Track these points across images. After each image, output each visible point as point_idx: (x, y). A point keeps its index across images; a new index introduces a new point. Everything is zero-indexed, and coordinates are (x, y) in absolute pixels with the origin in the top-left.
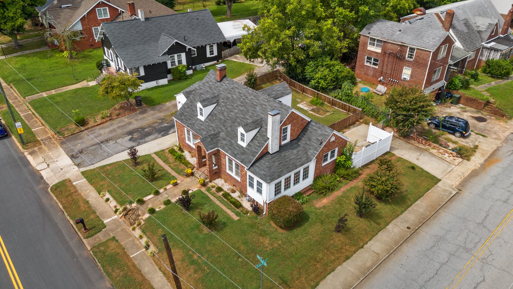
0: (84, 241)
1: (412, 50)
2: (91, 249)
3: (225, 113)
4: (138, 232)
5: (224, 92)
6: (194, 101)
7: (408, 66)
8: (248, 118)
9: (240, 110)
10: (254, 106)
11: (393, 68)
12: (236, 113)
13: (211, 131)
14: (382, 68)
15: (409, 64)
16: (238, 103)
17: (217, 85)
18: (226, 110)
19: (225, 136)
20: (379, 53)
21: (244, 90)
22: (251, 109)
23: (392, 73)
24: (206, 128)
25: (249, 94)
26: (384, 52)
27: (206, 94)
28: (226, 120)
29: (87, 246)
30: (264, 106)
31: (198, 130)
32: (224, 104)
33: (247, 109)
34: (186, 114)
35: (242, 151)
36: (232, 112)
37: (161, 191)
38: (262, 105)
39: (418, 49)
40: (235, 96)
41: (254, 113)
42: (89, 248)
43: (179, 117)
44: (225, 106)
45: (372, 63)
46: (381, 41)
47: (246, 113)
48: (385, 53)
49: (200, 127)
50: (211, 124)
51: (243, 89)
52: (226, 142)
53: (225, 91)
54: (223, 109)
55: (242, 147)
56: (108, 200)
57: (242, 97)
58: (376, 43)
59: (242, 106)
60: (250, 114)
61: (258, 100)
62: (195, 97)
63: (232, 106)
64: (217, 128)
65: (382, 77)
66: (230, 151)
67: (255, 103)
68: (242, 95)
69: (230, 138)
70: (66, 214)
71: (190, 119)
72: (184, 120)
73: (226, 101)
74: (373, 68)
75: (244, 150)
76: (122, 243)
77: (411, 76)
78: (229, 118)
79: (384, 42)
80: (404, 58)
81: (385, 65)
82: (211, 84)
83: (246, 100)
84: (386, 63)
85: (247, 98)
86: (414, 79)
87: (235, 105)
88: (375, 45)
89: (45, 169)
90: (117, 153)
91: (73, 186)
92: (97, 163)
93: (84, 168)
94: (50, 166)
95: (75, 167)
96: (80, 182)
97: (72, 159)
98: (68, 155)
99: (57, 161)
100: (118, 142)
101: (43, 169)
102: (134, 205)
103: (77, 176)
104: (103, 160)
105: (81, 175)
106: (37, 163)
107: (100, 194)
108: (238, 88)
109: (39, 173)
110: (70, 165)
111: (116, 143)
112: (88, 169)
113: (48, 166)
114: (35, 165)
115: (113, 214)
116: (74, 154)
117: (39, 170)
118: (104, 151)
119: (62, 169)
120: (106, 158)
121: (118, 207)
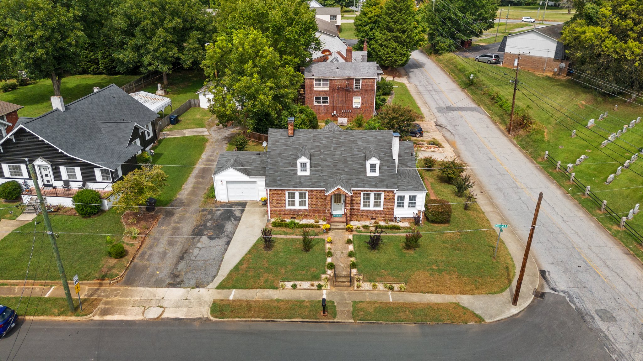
0: (336, 321)
1: (358, 81)
2: (354, 320)
3: (328, 159)
4: (367, 286)
5: (306, 143)
6: (276, 163)
7: (358, 95)
8: (357, 153)
9: (341, 150)
10: (354, 142)
11: (344, 100)
12: (341, 155)
13: (328, 179)
14: (333, 104)
15: (357, 94)
16: (333, 145)
17: (292, 140)
18: (326, 156)
20: (327, 91)
22: (353, 146)
23: (344, 105)
24: (320, 179)
25: (337, 134)
26: (332, 89)
27: (285, 152)
28: (336, 164)
29: (347, 321)
30: (363, 139)
31: (311, 184)
32: (319, 153)
33: (348, 147)
34: (279, 178)
35: (379, 180)
36: (334, 155)
37: (329, 251)
38: (361, 138)
39: (362, 79)
40: (324, 142)
41: (359, 147)
43: (274, 184)
44: (321, 154)
45: (321, 102)
46: (327, 80)
47: (352, 150)
48: (334, 89)
49: (311, 182)
52: (355, 181)
53: (308, 142)
55: (376, 177)
56: (294, 287)
57: (332, 140)
58: (322, 82)
59: (341, 147)
61: (353, 136)
63: (331, 150)
64: (332, 174)
65: (335, 112)
66: (367, 185)
67: (352, 140)
68: (331, 138)
69: (356, 176)
70: (278, 320)
71: (290, 180)
72: (283, 184)
73: (318, 149)
74: (324, 106)
75: (380, 179)
76: (368, 300)
77: (362, 104)
78: (337, 162)
79: (331, 80)
80: (353, 89)
81: (335, 100)
82: (283, 141)
83: (341, 141)
84: (336, 98)
85: (340, 139)
86: (365, 105)
87: (332, 149)
88: (322, 84)
89: (163, 311)
90: (224, 254)
91: (234, 301)
92: (218, 272)
93: (211, 284)
94: (165, 306)
95: (197, 289)
96: (233, 295)
97: (177, 287)
98: (162, 287)
99: (163, 298)
100: (201, 247)
101: (160, 313)
102: (329, 272)
103: (219, 293)
104: (219, 266)
105: (221, 290)
106: (138, 314)
107: (277, 288)
108: (320, 135)
109: (163, 319)
110: (188, 292)
111: (200, 249)
112: (219, 282)
113: (161, 307)
114: (139, 317)
115: (318, 291)
116: (171, 282)
117: (156, 317)
118: (203, 260)
119: (187, 299)
120: (221, 263)
121: (316, 284)
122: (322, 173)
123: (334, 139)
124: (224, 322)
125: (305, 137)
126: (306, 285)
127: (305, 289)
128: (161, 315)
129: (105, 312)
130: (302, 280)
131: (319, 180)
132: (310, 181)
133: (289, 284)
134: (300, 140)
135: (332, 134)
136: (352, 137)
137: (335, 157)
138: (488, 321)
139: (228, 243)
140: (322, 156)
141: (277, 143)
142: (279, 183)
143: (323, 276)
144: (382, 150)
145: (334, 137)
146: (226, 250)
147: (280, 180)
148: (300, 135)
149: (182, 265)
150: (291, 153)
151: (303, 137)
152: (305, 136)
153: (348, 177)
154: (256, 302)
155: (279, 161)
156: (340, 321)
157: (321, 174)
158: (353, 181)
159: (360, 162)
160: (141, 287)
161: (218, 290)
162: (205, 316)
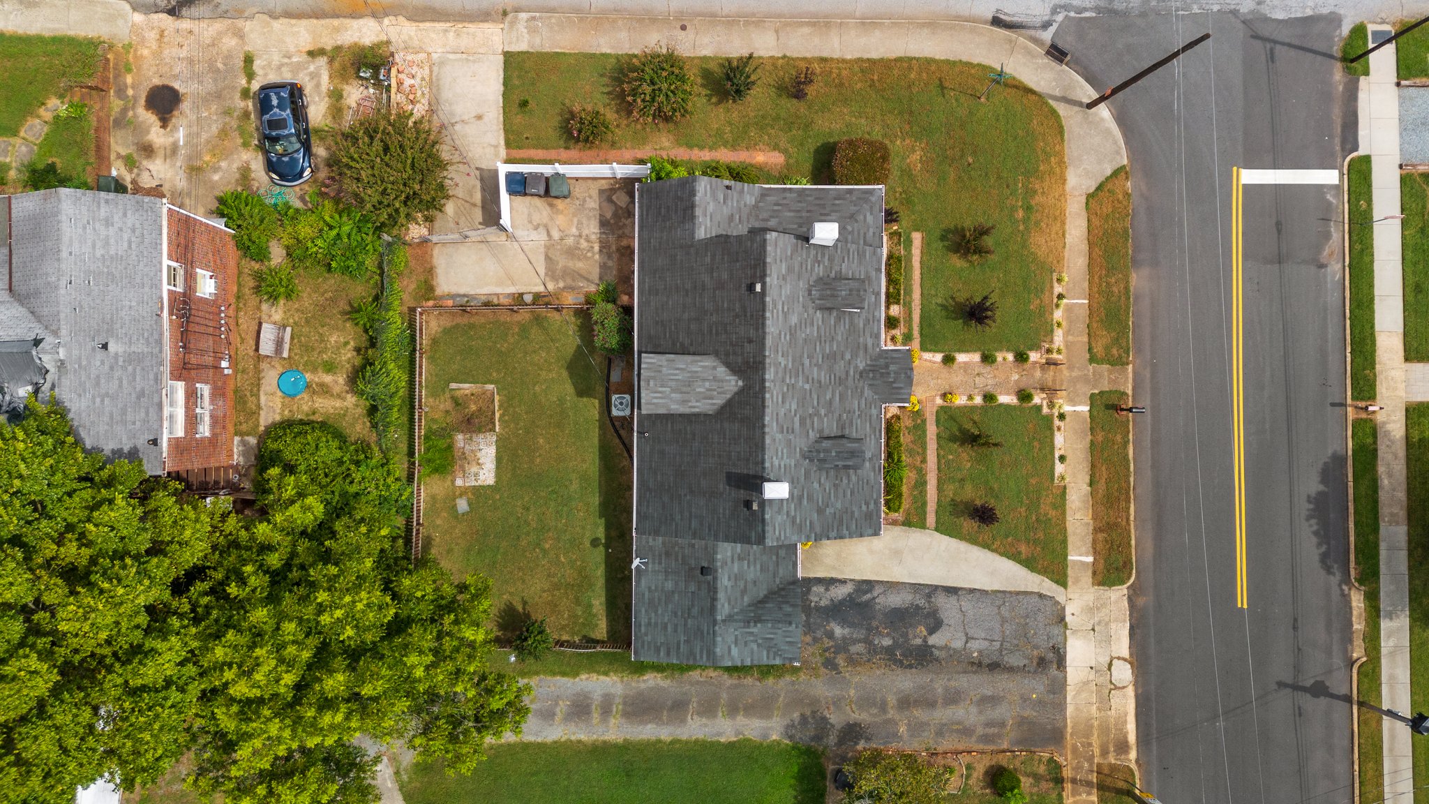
0: (1130, 392)
2: (1128, 364)
4: (1059, 338)
5: (795, 449)
7: (194, 279)
8: (816, 328)
9: (809, 364)
10: (792, 332)
11: (202, 329)
12: (819, 367)
13: (866, 399)
14: (209, 368)
15: (191, 279)
19: (861, 353)
20: (186, 391)
21: (775, 393)
22: (801, 336)
23: (212, 331)
25: (777, 373)
26: (183, 370)
27: (814, 497)
28: (838, 379)
29: (1131, 375)
30: (786, 310)
31: (874, 435)
32: (816, 419)
33: (804, 348)
34: (864, 508)
36: (820, 382)
37: (978, 400)
38: (785, 314)
40: (794, 407)
41: (803, 321)
42: (1130, 367)
43: (875, 517)
44: (817, 414)
47: (810, 341)
48: (184, 366)
49: (870, 436)
50: (857, 413)
51: (775, 400)
52: (869, 339)
53: (793, 445)
54: (823, 412)
56: (1062, 458)
57: (788, 385)
60: (808, 330)
61: (780, 334)
62: (830, 521)
63: (811, 391)
64: (856, 387)
65: (221, 363)
66: (877, 314)
67: (788, 337)
68: (785, 389)
69: (858, 336)
70: (1132, 479)
71: (867, 482)
72: (875, 496)
73: (808, 421)
76: (1085, 339)
77: (209, 267)
78: (833, 377)
81: (202, 361)
82: (793, 506)
83: (790, 365)
84: (199, 359)
85: (786, 368)
87: (807, 387)
89: (1119, 658)
90: (984, 592)
91: (1095, 552)
92: (1032, 593)
93: (1057, 599)
94: (1108, 659)
95: (1068, 619)
96: (1080, 556)
97: (1065, 652)
98: (1065, 677)
99: (1092, 668)
100: (964, 639)
101: (1121, 662)
102: (1037, 400)
103: (1077, 581)
104: (1018, 593)
105: (1069, 579)
106: (1124, 696)
107: (1065, 487)
108: (777, 414)
109: (1131, 655)
110: (1075, 632)
111: (968, 638)
112: (1054, 586)
113: (1110, 665)
114: (1130, 692)
115: (1068, 419)
116: (1055, 666)
117: (1129, 666)
118: (1002, 626)
119: (1093, 630)
120: (1010, 592)
121: (1057, 422)
122: (854, 412)
123: (788, 381)
126: (1059, 439)
127: (1064, 440)
128: (1125, 660)
129: (1123, 747)
130: (1050, 446)
131: (867, 417)
132: (868, 439)
133: (1059, 468)
134: (791, 466)
135: (775, 386)
136: (783, 335)
137: (823, 380)
139: (952, 591)
142: (872, 506)
143: (1045, 410)
146: (972, 591)
147: (867, 504)
148: (780, 465)
149: (1015, 660)
150: (816, 485)
151: (782, 458)
152: (780, 453)
154: (1094, 518)
158: (870, 342)
160: (1065, 713)
161: (1070, 583)
162: (1126, 592)
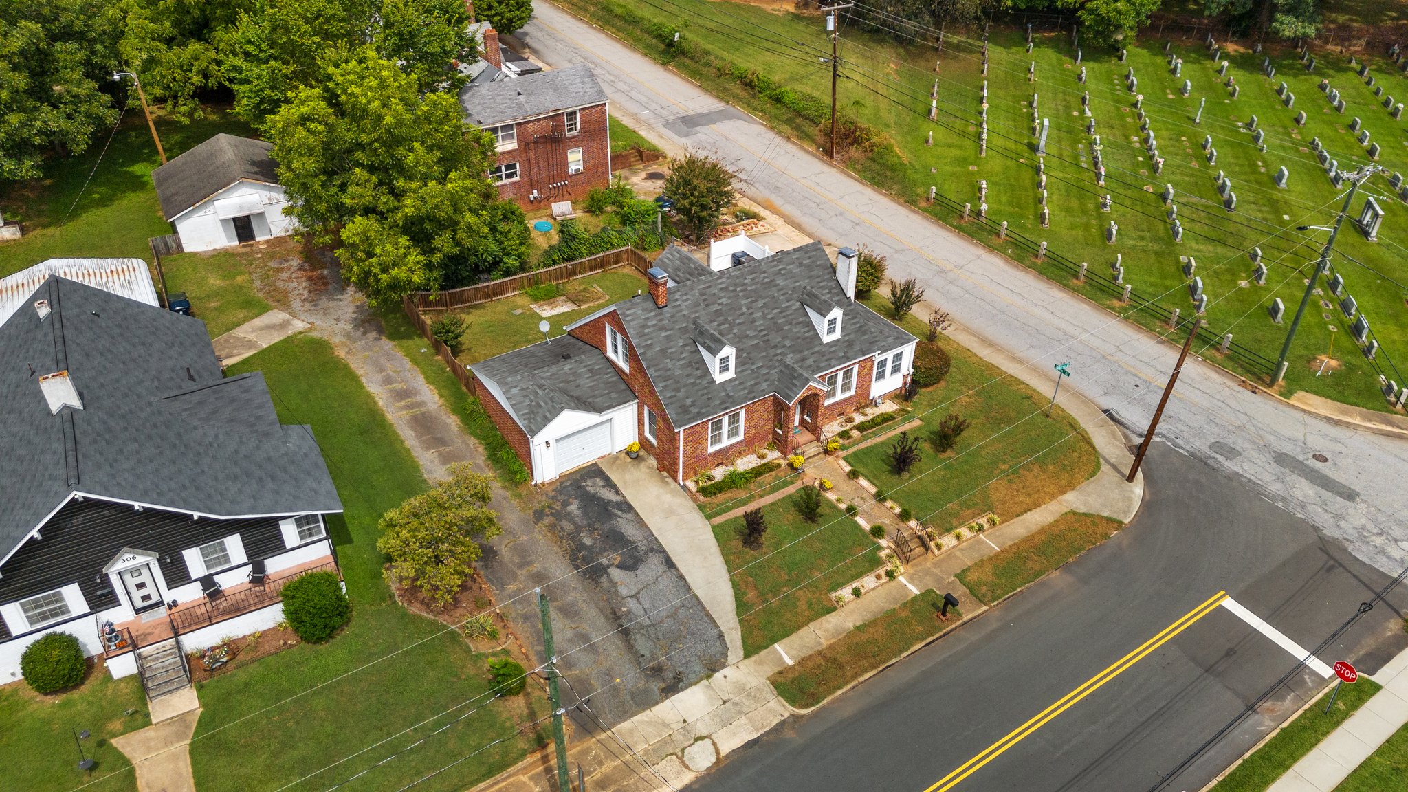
0: (965, 619)
1: (572, 115)
2: (985, 605)
3: (748, 333)
4: (948, 541)
5: (696, 312)
6: (668, 373)
7: (576, 146)
8: (787, 304)
9: (761, 307)
10: (772, 284)
11: (550, 162)
12: (764, 317)
13: (769, 373)
15: (574, 142)
16: (743, 302)
17: (668, 315)
18: (743, 328)
20: (514, 151)
21: (723, 280)
22: (774, 292)
24: (757, 377)
26: (524, 143)
27: (672, 343)
28: (766, 338)
29: (979, 612)
31: (748, 393)
32: (727, 325)
33: (767, 297)
34: (689, 402)
35: (845, 344)
37: (843, 506)
39: (580, 110)
40: (724, 301)
42: (985, 608)
43: (687, 417)
44: (732, 325)
45: (504, 177)
47: (776, 302)
48: (527, 144)
49: (745, 388)
51: (720, 281)
53: (697, 309)
55: (838, 341)
56: (857, 593)
58: (500, 134)
59: (756, 301)
63: (743, 314)
65: (535, 192)
66: (833, 362)
67: (766, 280)
68: (731, 289)
69: (808, 349)
70: (894, 660)
71: (709, 399)
72: (703, 411)
73: (721, 318)
75: (846, 341)
76: (969, 563)
78: (765, 333)
79: (520, 124)
80: (562, 133)
81: (533, 167)
83: (749, 288)
85: (745, 284)
87: (744, 310)
88: (500, 138)
89: (714, 744)
90: (688, 588)
91: (800, 663)
92: (718, 627)
93: (729, 654)
94: (705, 733)
95: (718, 676)
96: (786, 653)
97: (682, 690)
98: (657, 703)
99: (685, 721)
100: (633, 593)
101: (712, 749)
102: (883, 542)
103: (761, 663)
104: (708, 615)
105: (756, 656)
106: (678, 773)
107: (835, 609)
108: (710, 287)
109: (728, 756)
110: (709, 687)
111: (635, 596)
112: (739, 643)
113: (701, 738)
114: (687, 778)
115: (893, 584)
116: (662, 685)
117: (714, 760)
118: (668, 617)
119: (725, 702)
120: (704, 608)
121: (882, 572)
122: (753, 364)
123: (738, 289)
124: (824, 707)
125: (687, 300)
126: (869, 582)
127: (873, 589)
128: (717, 752)
130: (859, 575)
131: (757, 381)
132: (742, 387)
133: (846, 593)
134: (682, 311)
135: (728, 278)
136: (765, 275)
137: (757, 324)
138: (1127, 521)
139: (670, 564)
140: (735, 331)
141: (646, 331)
142: (694, 410)
143: (883, 554)
144: (821, 284)
145: (736, 285)
146: (681, 577)
147: (693, 404)
148: (677, 300)
149: (642, 645)
150: (681, 342)
151: (683, 301)
152: (685, 298)
153: (798, 356)
154: (831, 647)
155: (670, 366)
156: (970, 616)
157: (753, 367)
158: (810, 361)
159: (801, 319)
160: (619, 723)
161: (753, 659)
162: (787, 715)
